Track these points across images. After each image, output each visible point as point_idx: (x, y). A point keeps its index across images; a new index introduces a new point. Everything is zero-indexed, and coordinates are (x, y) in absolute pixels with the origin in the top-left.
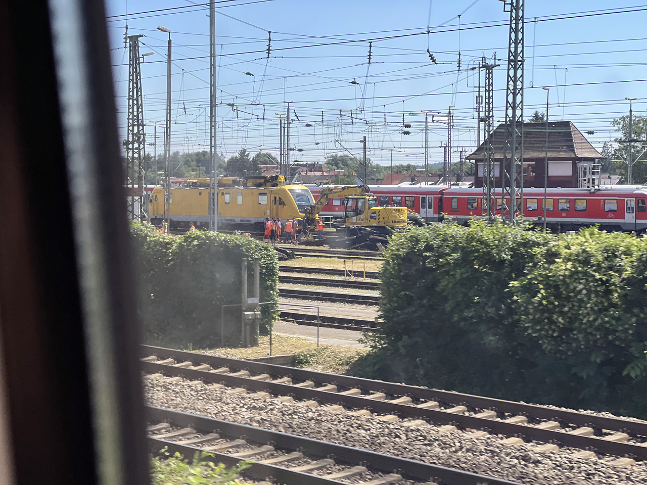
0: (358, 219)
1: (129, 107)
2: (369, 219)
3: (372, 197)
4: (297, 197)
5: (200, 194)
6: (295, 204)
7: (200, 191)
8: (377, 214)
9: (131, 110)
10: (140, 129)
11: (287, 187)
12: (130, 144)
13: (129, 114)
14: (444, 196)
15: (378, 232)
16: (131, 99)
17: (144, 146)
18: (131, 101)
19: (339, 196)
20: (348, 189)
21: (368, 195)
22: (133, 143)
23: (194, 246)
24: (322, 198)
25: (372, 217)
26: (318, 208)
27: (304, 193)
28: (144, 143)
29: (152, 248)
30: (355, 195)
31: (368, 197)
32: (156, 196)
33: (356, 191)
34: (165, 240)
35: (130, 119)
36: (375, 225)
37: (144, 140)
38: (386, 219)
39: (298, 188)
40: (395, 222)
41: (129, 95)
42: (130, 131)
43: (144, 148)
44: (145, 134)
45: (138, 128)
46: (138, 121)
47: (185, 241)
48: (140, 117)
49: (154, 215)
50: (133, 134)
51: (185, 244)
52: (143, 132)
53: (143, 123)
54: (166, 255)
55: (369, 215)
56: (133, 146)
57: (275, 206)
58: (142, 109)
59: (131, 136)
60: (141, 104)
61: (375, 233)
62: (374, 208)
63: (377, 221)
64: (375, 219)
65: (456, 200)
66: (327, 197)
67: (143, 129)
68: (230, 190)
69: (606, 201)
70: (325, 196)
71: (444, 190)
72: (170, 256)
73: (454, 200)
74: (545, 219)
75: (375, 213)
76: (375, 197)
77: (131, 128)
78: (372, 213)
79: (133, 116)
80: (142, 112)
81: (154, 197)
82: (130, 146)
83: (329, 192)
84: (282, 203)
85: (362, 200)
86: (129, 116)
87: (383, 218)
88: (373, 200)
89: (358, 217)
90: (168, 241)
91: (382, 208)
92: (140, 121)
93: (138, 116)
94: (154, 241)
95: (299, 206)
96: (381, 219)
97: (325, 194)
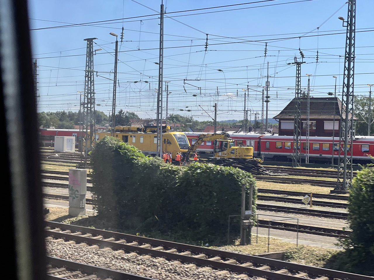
0: (223, 153)
1: (85, 82)
2: (230, 154)
3: (232, 141)
4: (179, 139)
6: (178, 143)
7: (117, 134)
8: (235, 151)
9: (87, 84)
10: (92, 96)
11: (172, 133)
12: (85, 104)
13: (85, 86)
14: (261, 140)
15: (238, 162)
16: (87, 77)
17: (94, 106)
18: (87, 78)
19: (210, 139)
20: (215, 135)
21: (229, 139)
22: (87, 104)
23: (197, 173)
24: (199, 140)
25: (232, 153)
26: (196, 146)
27: (182, 137)
28: (94, 104)
29: (163, 174)
30: (221, 139)
31: (229, 141)
33: (221, 137)
34: (173, 169)
35: (86, 89)
36: (234, 157)
37: (94, 103)
38: (241, 154)
39: (178, 134)
40: (246, 156)
41: (86, 75)
42: (86, 97)
43: (94, 107)
44: (95, 99)
45: (91, 95)
46: (91, 91)
47: (190, 170)
48: (92, 88)
50: (88, 99)
51: (190, 172)
52: (94, 97)
53: (94, 92)
54: (174, 179)
55: (230, 151)
56: (88, 105)
57: (165, 145)
58: (93, 83)
59: (86, 99)
60: (93, 80)
61: (236, 163)
62: (233, 147)
63: (235, 155)
64: (234, 154)
65: (268, 143)
66: (202, 140)
67: (94, 96)
68: (136, 134)
69: (363, 146)
70: (201, 139)
71: (261, 136)
72: (177, 180)
73: (267, 143)
74: (333, 156)
75: (234, 150)
76: (234, 141)
77: (86, 95)
78: (232, 150)
79: (88, 87)
80: (93, 85)
82: (86, 106)
83: (203, 137)
84: (169, 143)
85: (225, 142)
86: (85, 87)
87: (239, 153)
88: (232, 142)
89: (223, 152)
90: (175, 169)
91: (238, 147)
92: (92, 91)
93: (91, 88)
94: (164, 169)
95: (179, 145)
96: (238, 154)
97: (201, 138)
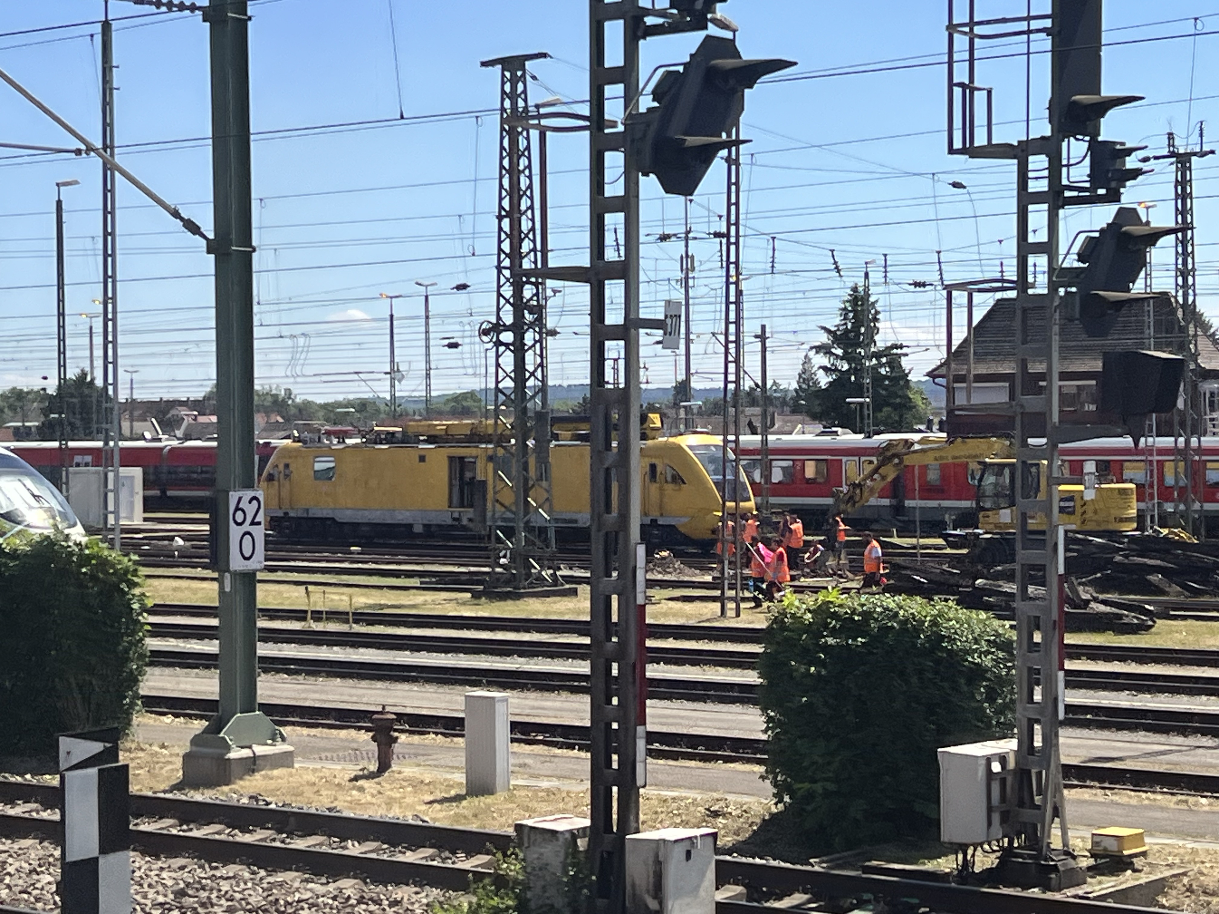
4: (708, 464)
5: (422, 459)
6: (710, 479)
7: (422, 453)
8: (1078, 502)
24: (884, 464)
27: (719, 454)
32: (287, 466)
33: (990, 447)
38: (1101, 515)
39: (704, 442)
40: (1120, 520)
49: (280, 508)
57: (654, 486)
63: (1076, 518)
64: (1073, 513)
75: (1069, 498)
78: (1063, 499)
81: (281, 467)
84: (677, 479)
95: (717, 484)
96: (1089, 515)
